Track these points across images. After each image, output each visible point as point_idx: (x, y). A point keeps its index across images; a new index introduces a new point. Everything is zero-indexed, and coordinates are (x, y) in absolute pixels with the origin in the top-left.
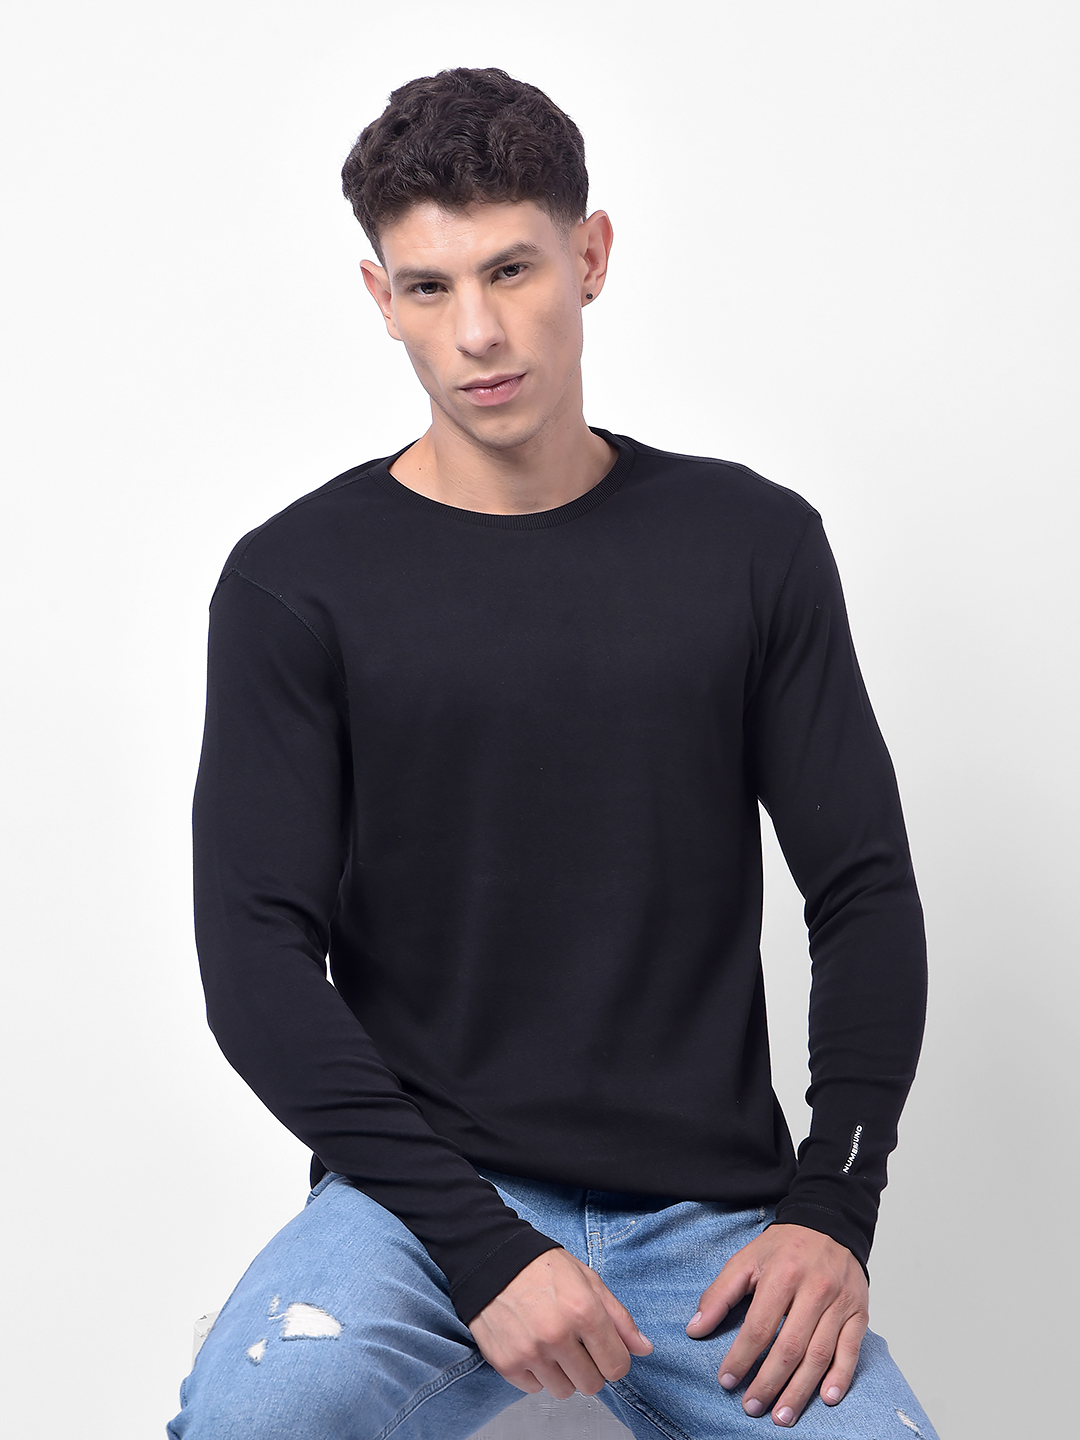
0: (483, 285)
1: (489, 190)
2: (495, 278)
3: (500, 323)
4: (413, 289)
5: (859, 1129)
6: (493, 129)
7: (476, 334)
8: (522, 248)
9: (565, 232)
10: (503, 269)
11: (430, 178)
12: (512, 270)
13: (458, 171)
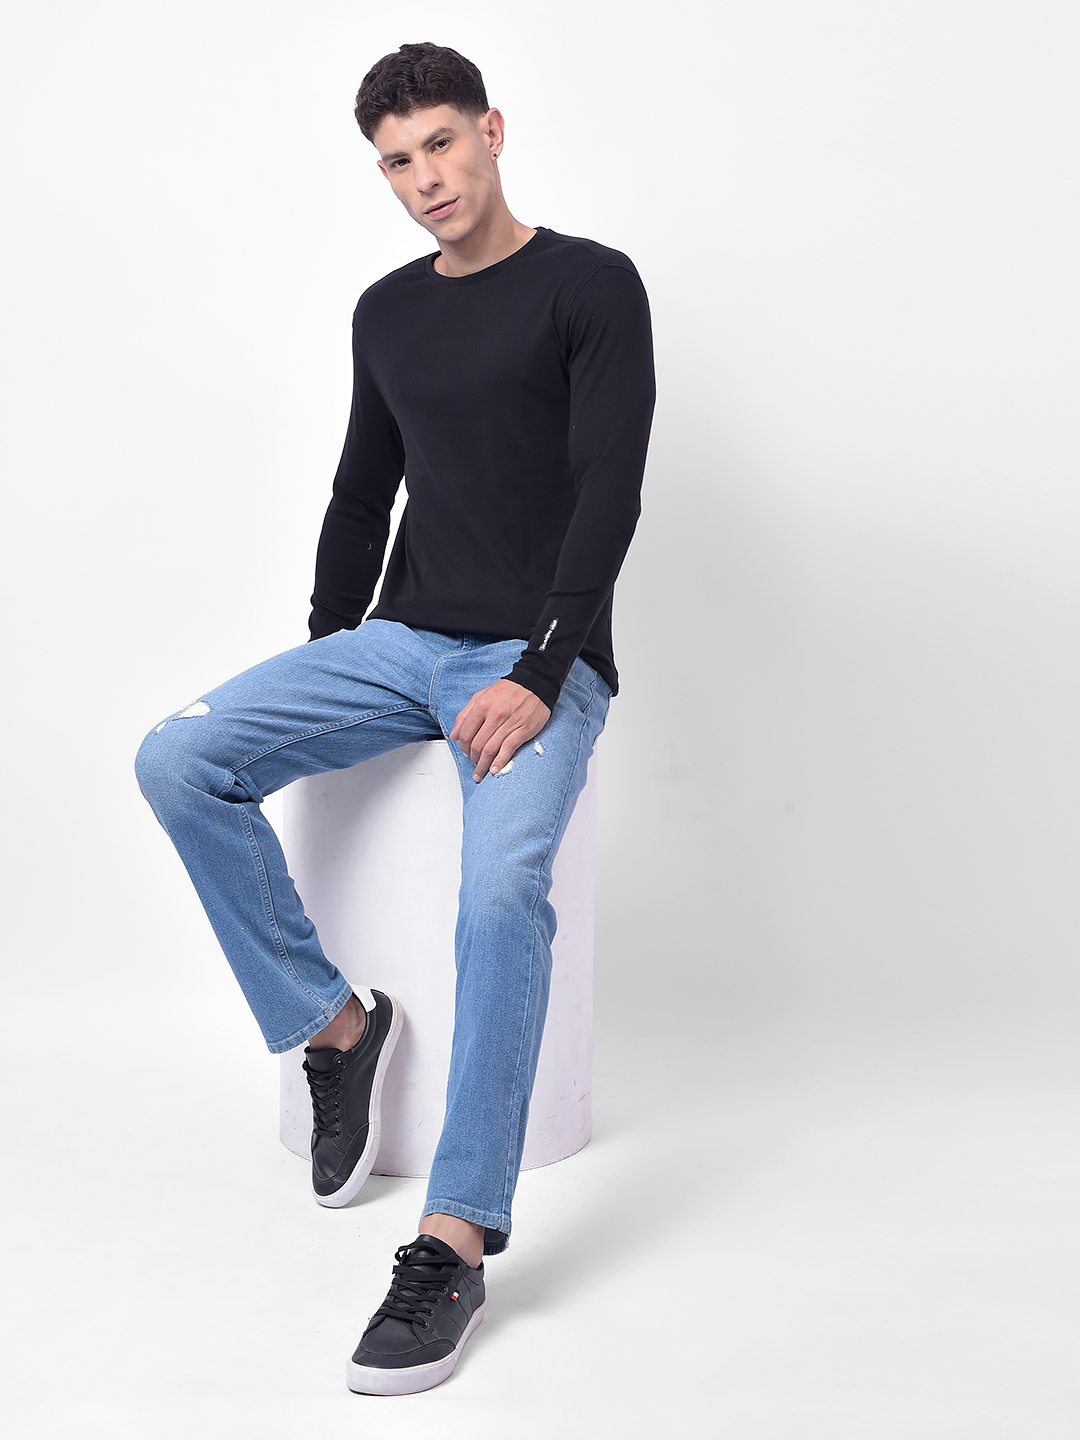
0: (427, 153)
1: (418, 100)
2: (433, 149)
3: (438, 173)
4: (393, 165)
5: (555, 622)
6: (417, 68)
7: (425, 181)
8: (443, 130)
9: (472, 121)
10: (436, 143)
11: (386, 101)
12: (442, 144)
13: (399, 94)
